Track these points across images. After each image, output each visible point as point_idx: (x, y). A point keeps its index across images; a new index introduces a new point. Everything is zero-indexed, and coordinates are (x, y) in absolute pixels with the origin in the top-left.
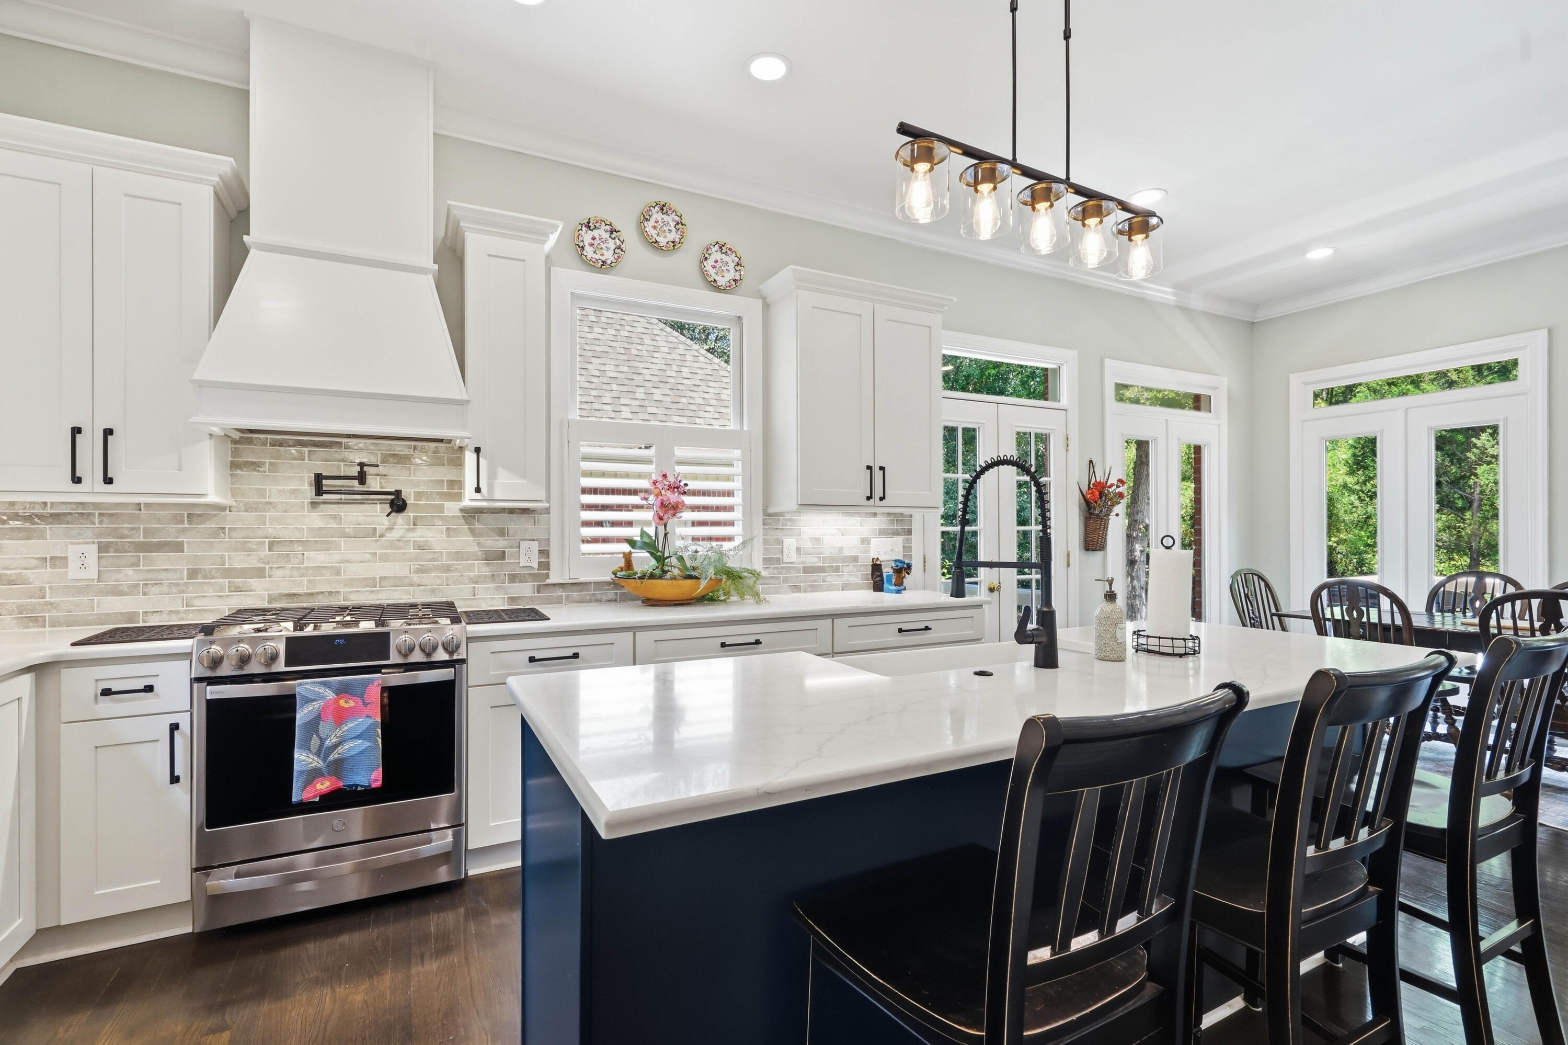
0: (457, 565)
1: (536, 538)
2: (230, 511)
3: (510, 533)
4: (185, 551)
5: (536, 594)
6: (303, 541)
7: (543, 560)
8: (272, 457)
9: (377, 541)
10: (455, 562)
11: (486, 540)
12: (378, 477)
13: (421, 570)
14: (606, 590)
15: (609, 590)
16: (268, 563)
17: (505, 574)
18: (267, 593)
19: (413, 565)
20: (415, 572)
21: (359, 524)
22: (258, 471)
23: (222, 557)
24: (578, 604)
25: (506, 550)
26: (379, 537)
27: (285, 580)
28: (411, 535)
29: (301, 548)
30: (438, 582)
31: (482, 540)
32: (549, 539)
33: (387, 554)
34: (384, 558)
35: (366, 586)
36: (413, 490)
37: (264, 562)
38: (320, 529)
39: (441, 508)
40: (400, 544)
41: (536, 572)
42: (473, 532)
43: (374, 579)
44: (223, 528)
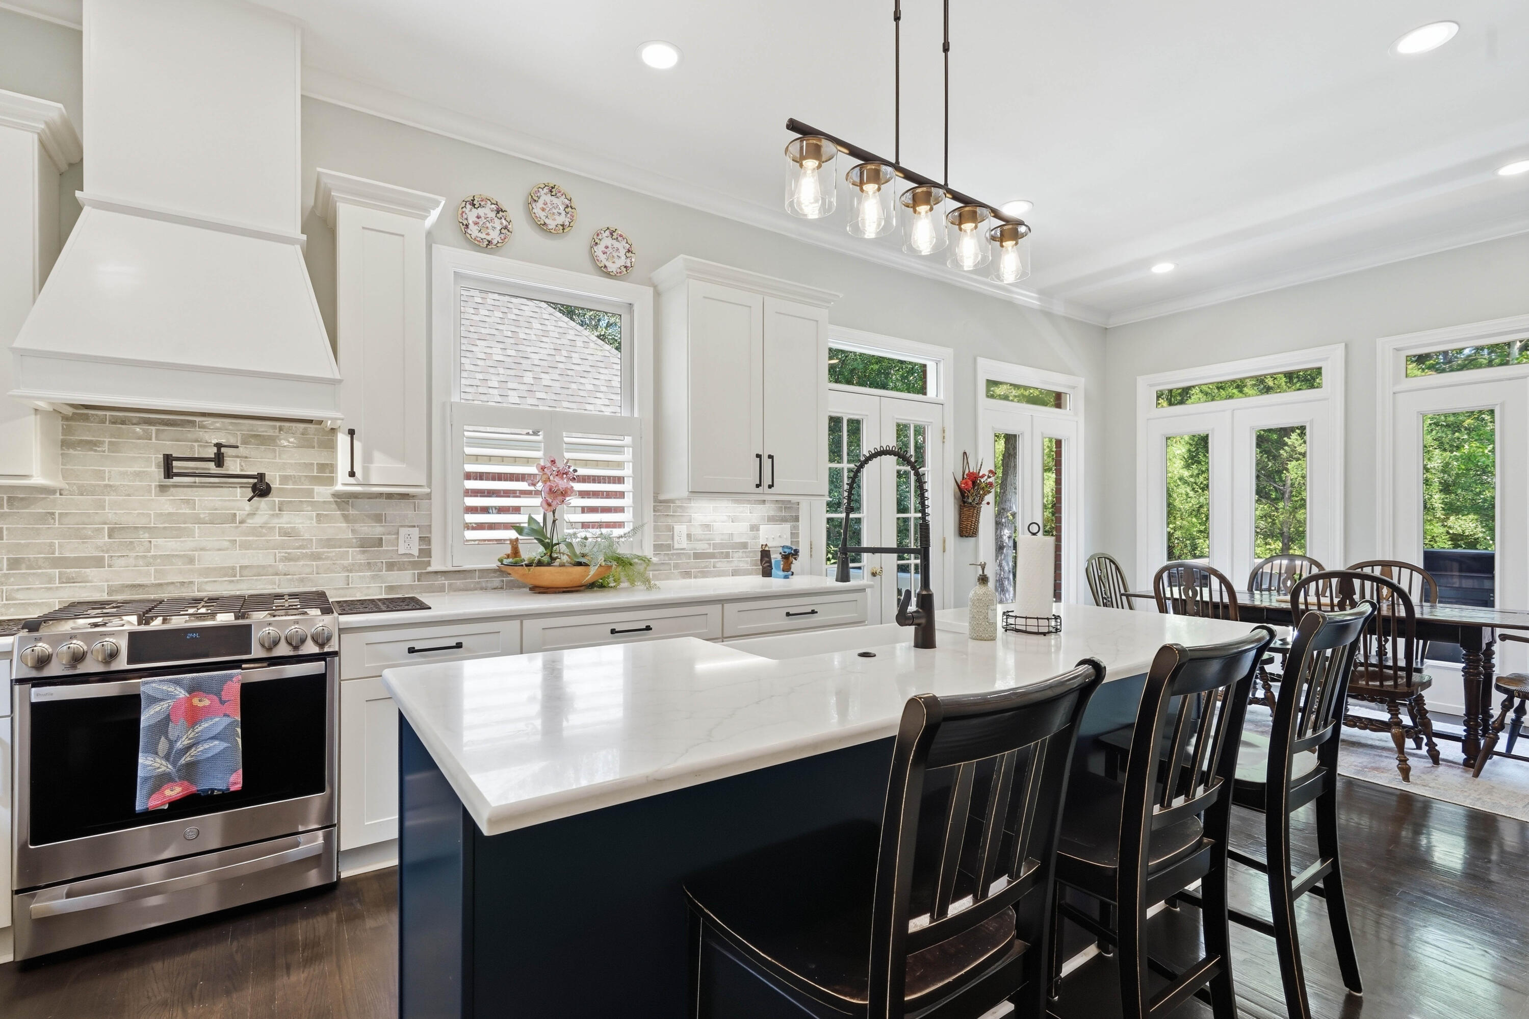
0: (328, 552)
1: (416, 524)
2: (61, 494)
3: (388, 519)
4: (5, 537)
5: (416, 583)
6: (150, 528)
7: (424, 547)
8: (112, 436)
9: (237, 527)
10: (325, 550)
11: (361, 526)
12: (238, 460)
13: (288, 559)
14: (491, 578)
15: (495, 577)
16: (107, 552)
17: (382, 562)
18: (106, 584)
19: (279, 553)
20: (281, 560)
21: (216, 509)
22: (96, 451)
23: (51, 545)
24: (461, 593)
25: (383, 537)
26: (240, 523)
27: (128, 570)
28: (276, 521)
29: (147, 535)
30: (308, 570)
31: (357, 526)
32: (430, 526)
33: (249, 541)
34: (245, 546)
35: (225, 576)
36: (278, 474)
37: (103, 551)
38: (169, 513)
39: (310, 493)
40: (264, 530)
41: (416, 559)
42: (346, 518)
43: (233, 568)
44: (53, 514)
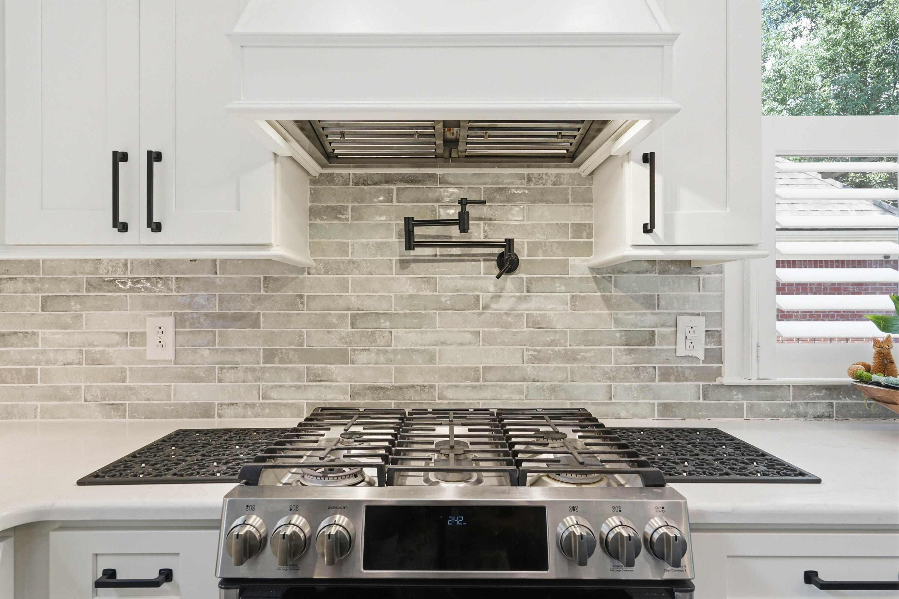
0: (585, 351)
1: (701, 312)
2: (309, 274)
3: (663, 303)
4: (262, 325)
5: (701, 401)
6: (391, 314)
7: (713, 346)
8: (355, 200)
9: (480, 314)
10: (583, 347)
11: (627, 314)
12: (482, 223)
13: (537, 359)
14: (814, 398)
15: (818, 398)
16: (350, 344)
17: (655, 368)
18: (349, 384)
19: (528, 350)
20: (530, 361)
21: (458, 291)
22: (340, 219)
23: (301, 335)
24: (767, 421)
25: (656, 330)
26: (483, 308)
27: (370, 367)
28: (524, 306)
29: (388, 324)
30: (561, 376)
31: (621, 313)
32: (721, 314)
33: (493, 333)
34: (490, 339)
35: (467, 379)
36: (526, 241)
37: (346, 343)
38: (411, 297)
39: (564, 266)
40: (510, 319)
41: (701, 365)
42: (608, 302)
43: (476, 370)
44: (301, 297)
